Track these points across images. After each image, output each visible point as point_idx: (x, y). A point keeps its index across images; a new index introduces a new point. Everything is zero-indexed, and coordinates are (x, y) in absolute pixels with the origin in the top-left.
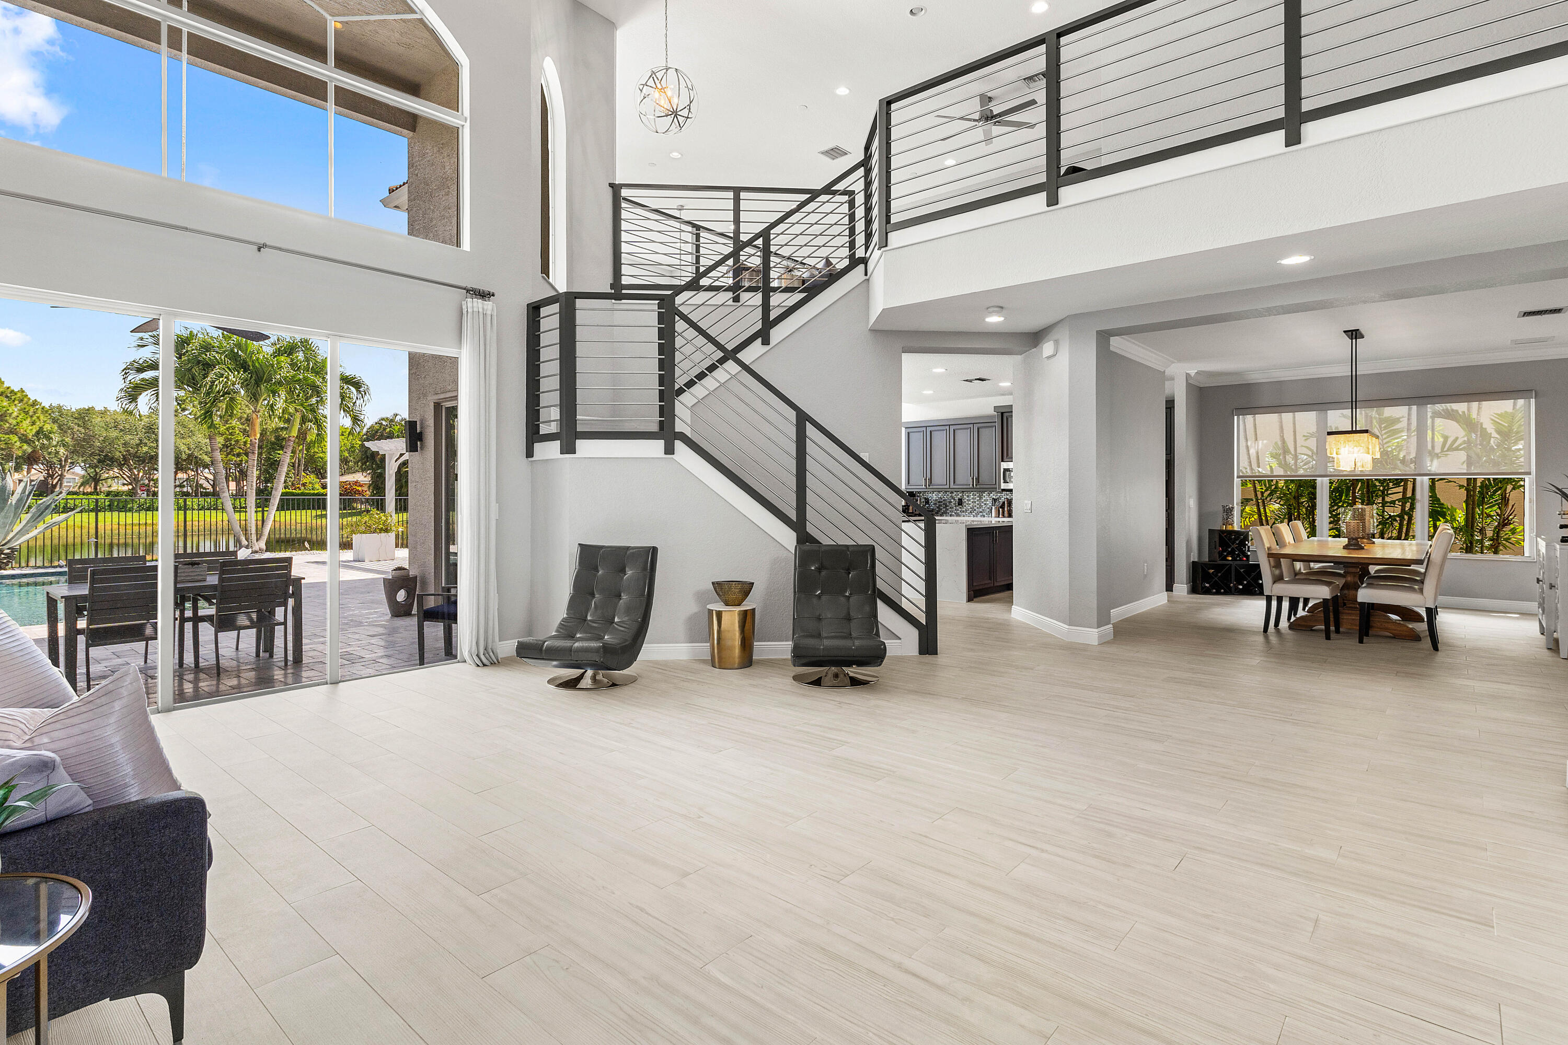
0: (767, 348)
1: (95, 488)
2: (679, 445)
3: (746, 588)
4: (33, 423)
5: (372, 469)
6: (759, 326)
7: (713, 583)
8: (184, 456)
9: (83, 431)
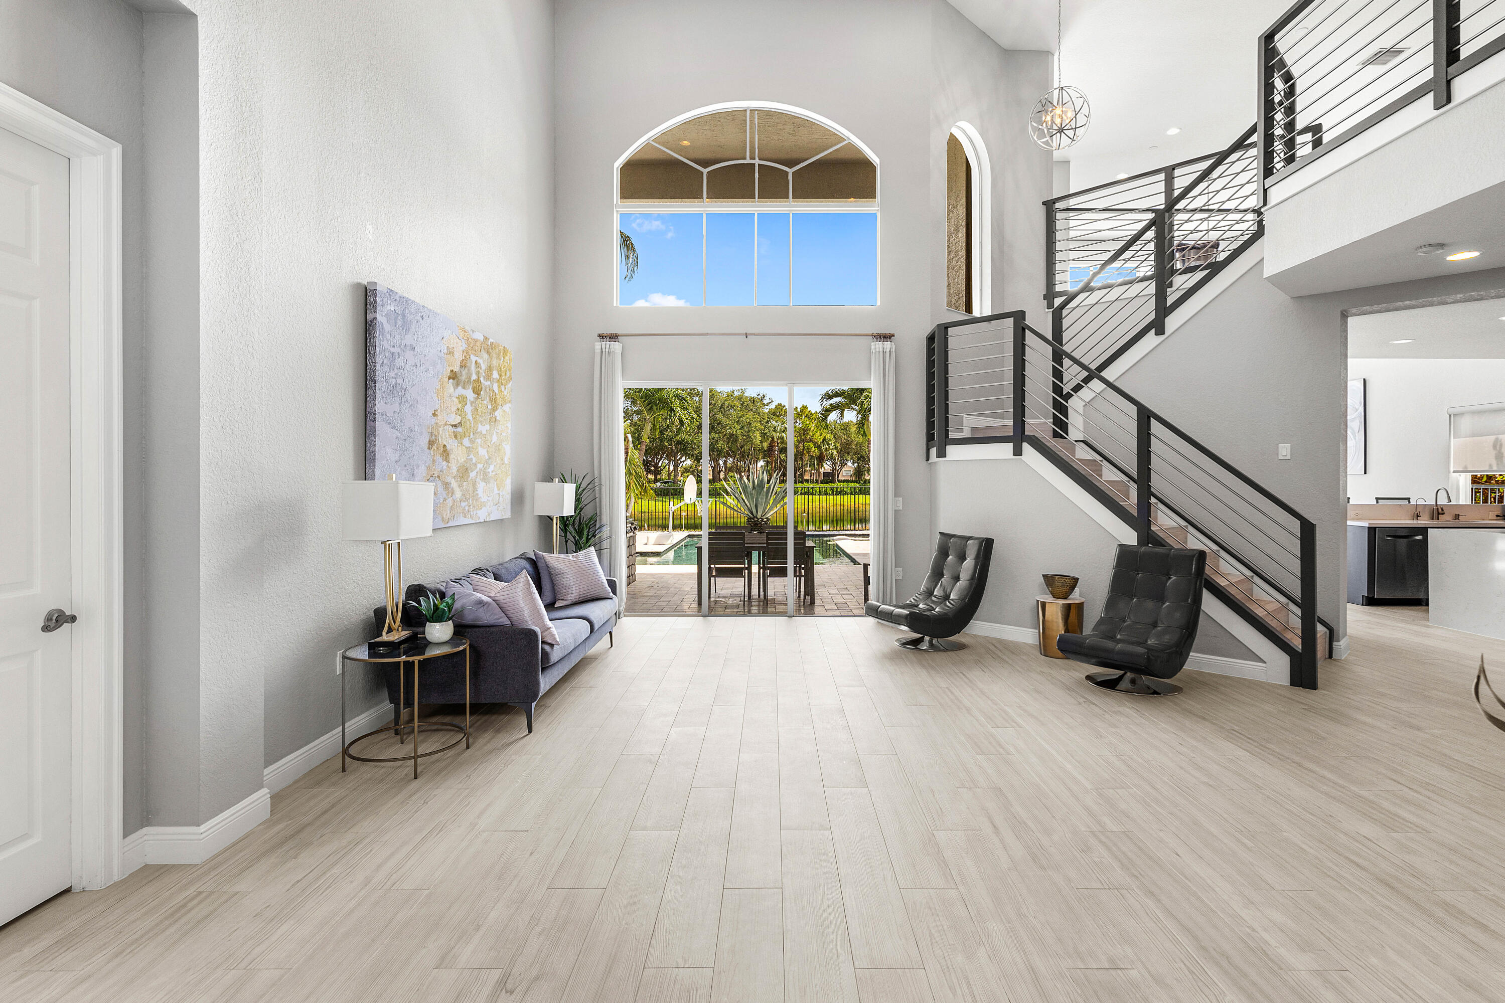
0: (1161, 338)
2: (1026, 447)
3: (1074, 582)
4: (821, 435)
6: (1152, 316)
7: (1043, 576)
9: (846, 438)
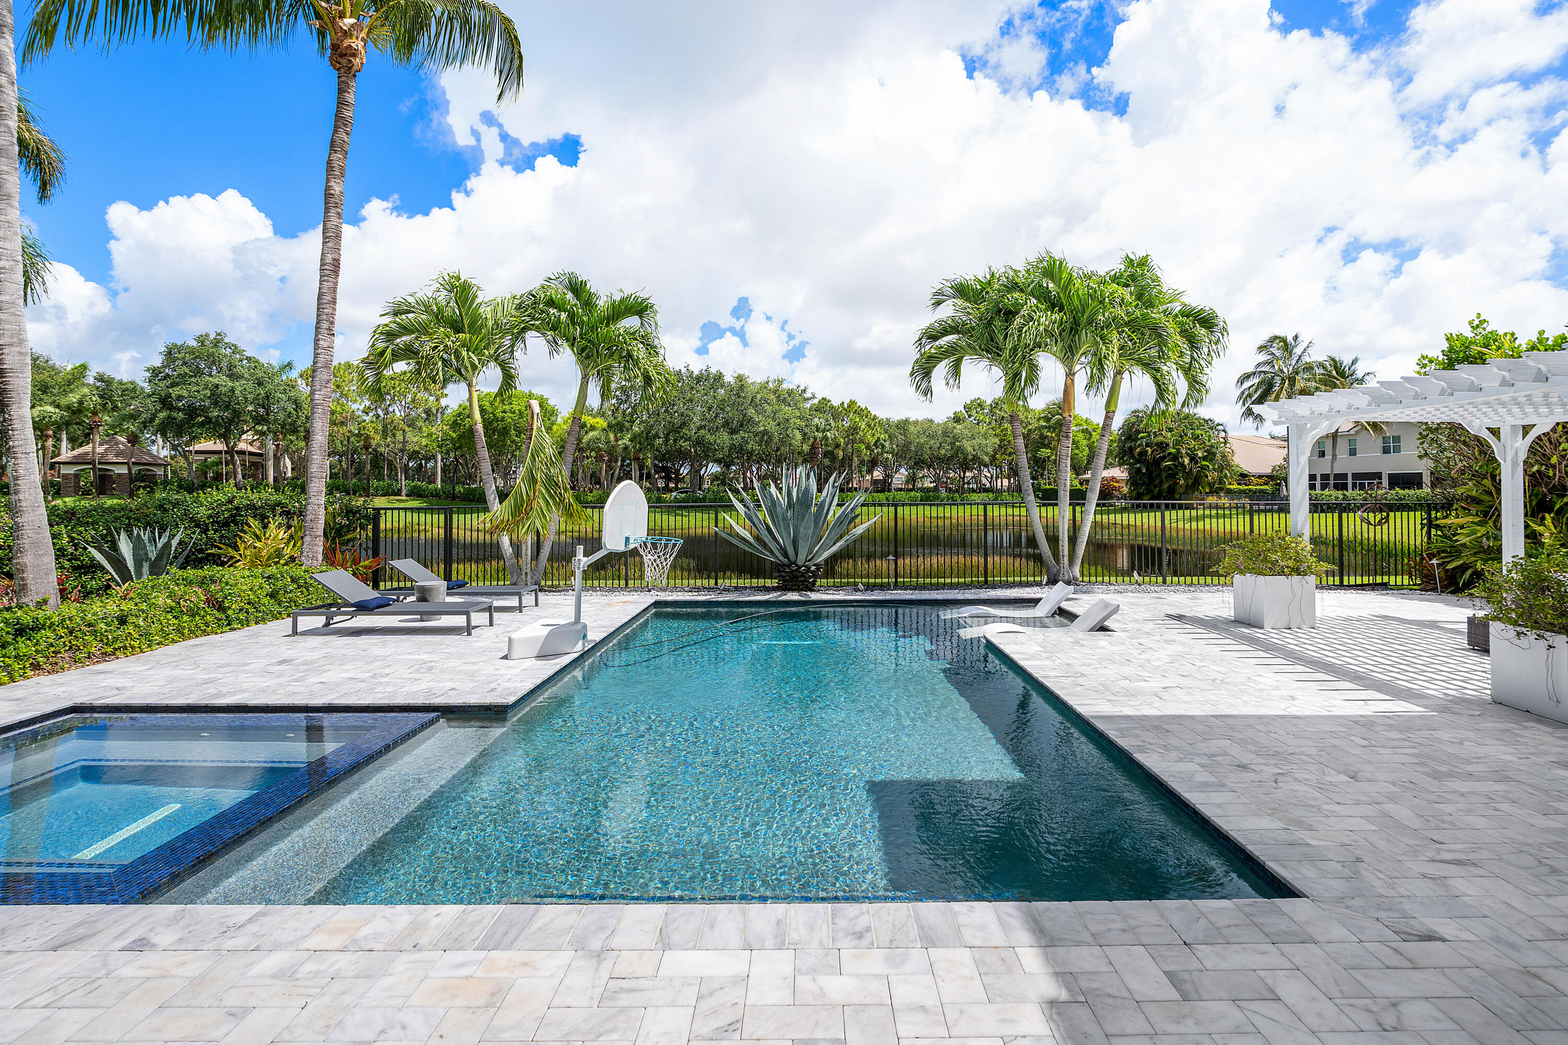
1: (914, 486)
4: (874, 434)
5: (1130, 464)
8: (970, 457)
9: (903, 438)
